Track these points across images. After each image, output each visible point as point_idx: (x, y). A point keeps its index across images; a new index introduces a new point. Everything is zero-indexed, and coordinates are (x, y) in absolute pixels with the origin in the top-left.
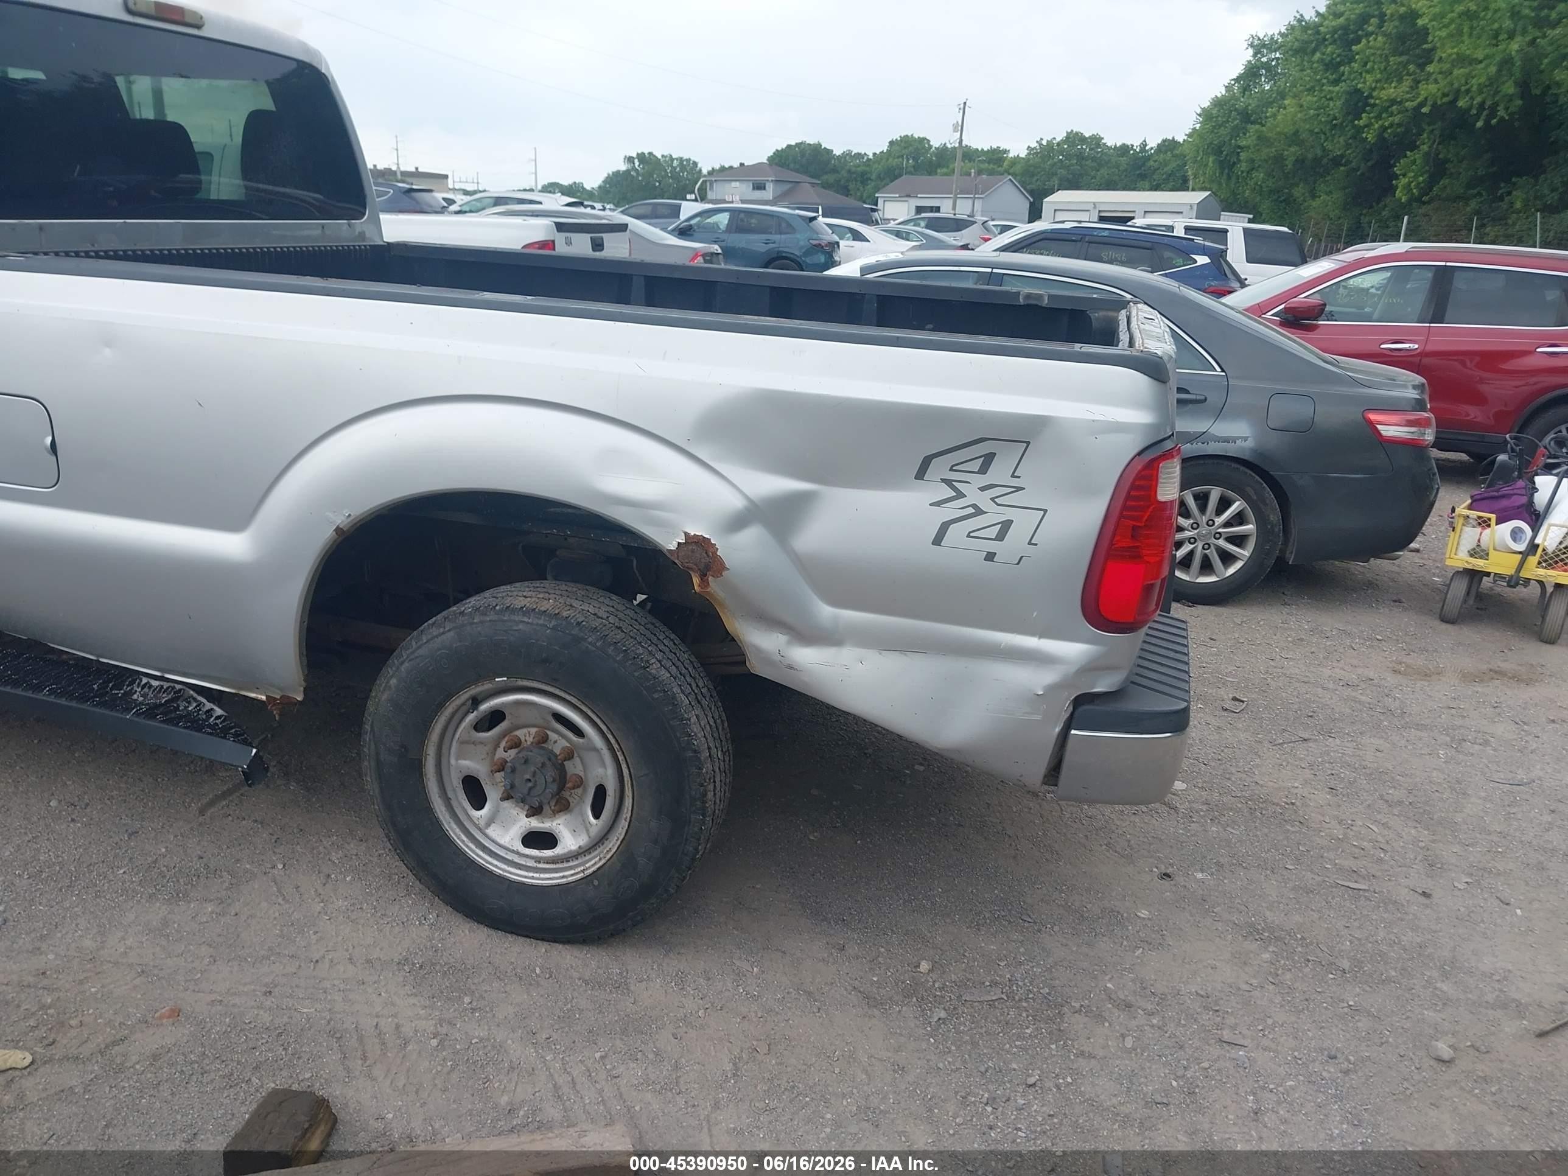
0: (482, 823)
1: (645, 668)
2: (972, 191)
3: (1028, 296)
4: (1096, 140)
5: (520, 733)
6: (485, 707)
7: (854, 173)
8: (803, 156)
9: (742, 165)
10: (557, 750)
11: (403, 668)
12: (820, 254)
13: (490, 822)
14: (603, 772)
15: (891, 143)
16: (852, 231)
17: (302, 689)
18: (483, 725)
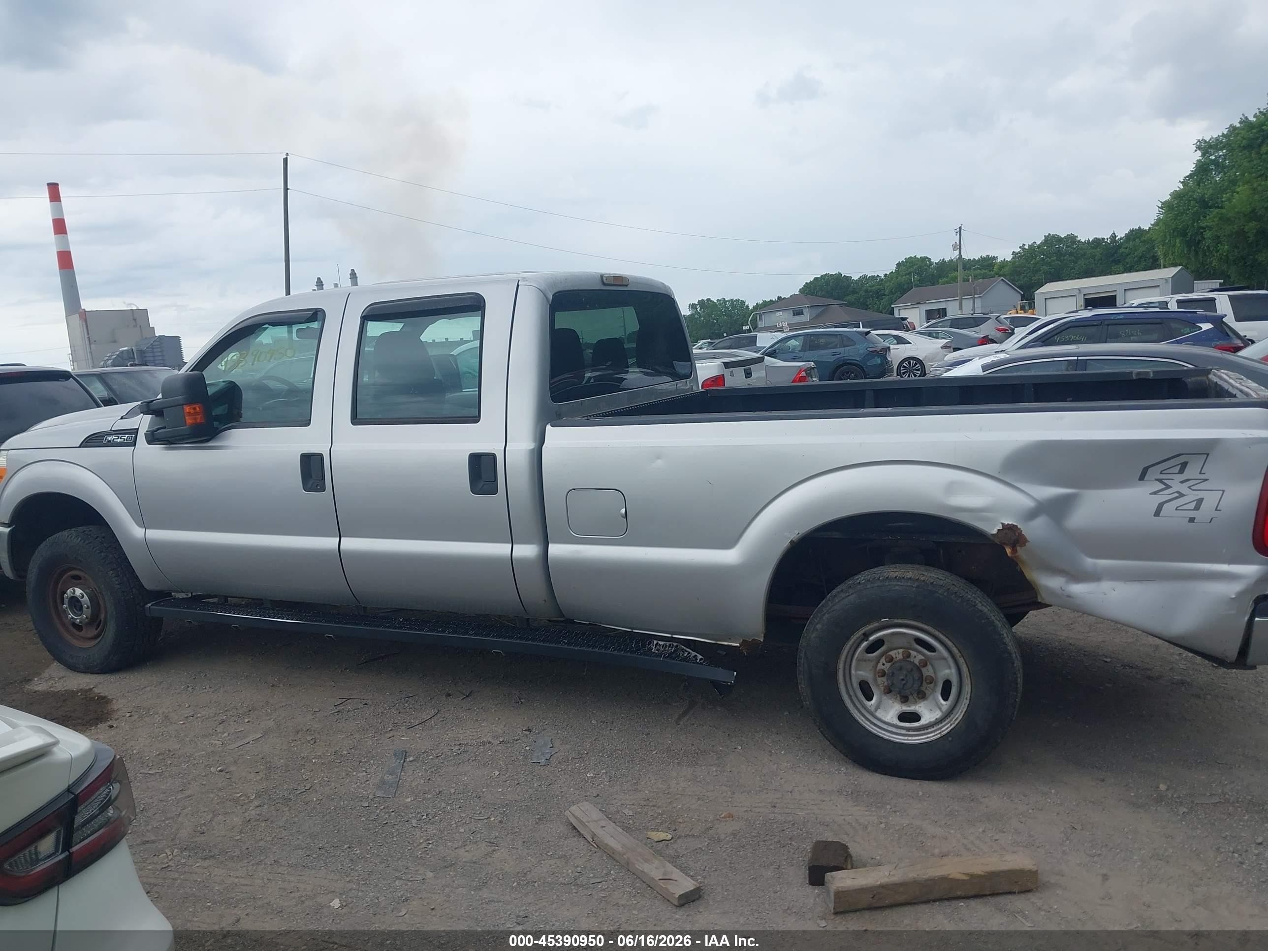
0: (873, 709)
1: (975, 606)
2: (972, 293)
3: (1139, 374)
4: (1072, 239)
5: (892, 653)
6: (872, 638)
7: (871, 291)
8: (827, 284)
9: (779, 298)
10: (917, 662)
11: (824, 618)
12: (876, 357)
13: (878, 707)
14: (948, 672)
15: (899, 265)
16: (895, 337)
17: (763, 635)
18: (871, 649)
